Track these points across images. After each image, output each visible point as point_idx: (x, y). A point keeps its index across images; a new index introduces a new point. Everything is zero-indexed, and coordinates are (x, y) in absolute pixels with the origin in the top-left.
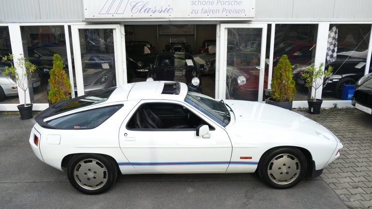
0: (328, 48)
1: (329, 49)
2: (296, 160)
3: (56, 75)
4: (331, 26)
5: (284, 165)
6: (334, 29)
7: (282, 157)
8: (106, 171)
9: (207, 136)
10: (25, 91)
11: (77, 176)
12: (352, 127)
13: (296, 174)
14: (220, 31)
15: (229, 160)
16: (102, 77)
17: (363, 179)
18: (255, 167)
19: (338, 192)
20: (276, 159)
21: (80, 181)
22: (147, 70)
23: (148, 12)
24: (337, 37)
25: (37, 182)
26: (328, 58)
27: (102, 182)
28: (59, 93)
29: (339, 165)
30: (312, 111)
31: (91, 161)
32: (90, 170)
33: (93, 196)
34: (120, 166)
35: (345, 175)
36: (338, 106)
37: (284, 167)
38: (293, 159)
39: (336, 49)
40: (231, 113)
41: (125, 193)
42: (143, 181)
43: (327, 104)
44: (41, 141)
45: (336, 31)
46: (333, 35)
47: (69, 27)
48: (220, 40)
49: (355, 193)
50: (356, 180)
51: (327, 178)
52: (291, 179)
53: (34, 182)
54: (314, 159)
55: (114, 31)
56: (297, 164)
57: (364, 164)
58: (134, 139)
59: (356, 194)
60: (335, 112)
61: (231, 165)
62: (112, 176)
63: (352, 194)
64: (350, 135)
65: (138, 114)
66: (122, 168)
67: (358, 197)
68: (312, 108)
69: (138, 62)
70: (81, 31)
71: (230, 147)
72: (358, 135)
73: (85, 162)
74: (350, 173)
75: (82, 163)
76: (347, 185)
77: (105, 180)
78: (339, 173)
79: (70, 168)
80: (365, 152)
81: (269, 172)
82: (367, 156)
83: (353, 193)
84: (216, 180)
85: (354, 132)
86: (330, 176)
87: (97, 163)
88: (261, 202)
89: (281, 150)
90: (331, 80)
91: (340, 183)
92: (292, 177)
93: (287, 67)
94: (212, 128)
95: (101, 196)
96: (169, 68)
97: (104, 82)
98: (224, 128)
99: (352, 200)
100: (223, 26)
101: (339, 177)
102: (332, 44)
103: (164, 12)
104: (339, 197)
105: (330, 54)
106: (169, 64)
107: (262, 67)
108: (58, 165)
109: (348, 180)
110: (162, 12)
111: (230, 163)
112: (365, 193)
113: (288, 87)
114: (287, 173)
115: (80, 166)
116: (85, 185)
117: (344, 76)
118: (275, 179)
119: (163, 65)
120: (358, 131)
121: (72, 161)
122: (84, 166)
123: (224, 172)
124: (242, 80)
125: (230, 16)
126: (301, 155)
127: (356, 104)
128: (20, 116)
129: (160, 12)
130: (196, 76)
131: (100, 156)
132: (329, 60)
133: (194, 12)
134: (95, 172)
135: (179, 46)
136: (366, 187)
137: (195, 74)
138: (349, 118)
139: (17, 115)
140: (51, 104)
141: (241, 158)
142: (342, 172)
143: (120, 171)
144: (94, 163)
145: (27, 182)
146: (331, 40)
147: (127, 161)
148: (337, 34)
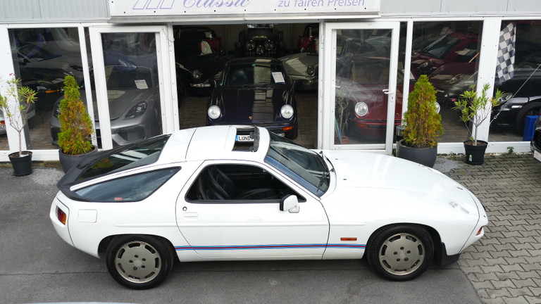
0: (499, 58)
1: (501, 59)
2: (418, 242)
3: (69, 109)
4: (504, 24)
5: (402, 248)
6: (510, 27)
7: (399, 237)
8: (159, 257)
9: (294, 210)
10: (20, 132)
11: (119, 264)
12: (528, 187)
13: (418, 261)
14: (324, 34)
15: (325, 243)
16: (137, 106)
17: (517, 267)
18: (362, 251)
19: (477, 285)
20: (391, 240)
21: (124, 272)
22: (208, 85)
23: (210, 5)
24: (514, 41)
25: (61, 274)
26: (501, 74)
27: (153, 273)
28: (75, 136)
29: (490, 248)
30: (471, 160)
31: (138, 245)
32: (136, 256)
33: (142, 292)
34: (178, 252)
35: (494, 261)
36: (514, 151)
37: (402, 251)
38: (415, 240)
39: (513, 60)
40: (332, 174)
41: (184, 287)
42: (208, 271)
43: (497, 148)
44: (71, 218)
45: (513, 30)
46: (508, 36)
47: (86, 30)
48: (324, 48)
49: (500, 286)
50: (507, 268)
51: (467, 266)
52: (412, 267)
53: (57, 273)
54: (443, 240)
55: (157, 36)
56: (419, 247)
57: (527, 246)
58: (195, 215)
59: (501, 289)
60: (509, 162)
61: (328, 249)
62: (166, 264)
63: (495, 289)
64: (520, 201)
65: (200, 182)
66: (179, 253)
67: (504, 292)
68: (471, 156)
69: (192, 71)
70: (104, 36)
71: (327, 225)
72: (532, 201)
73: (131, 246)
74: (501, 259)
75: (126, 248)
76: (492, 276)
77: (158, 271)
78: (486, 259)
79: (110, 254)
80: (534, 227)
81: (381, 258)
82: (534, 233)
83: (497, 287)
84: (310, 270)
85: (527, 195)
86: (472, 263)
87: (147, 247)
88: (369, 298)
89: (397, 228)
90: (509, 106)
91: (484, 273)
92: (414, 266)
93: (428, 93)
94: (301, 199)
95: (153, 292)
96: (245, 87)
97: (141, 113)
98: (319, 199)
99: (493, 296)
100: (329, 27)
101: (486, 264)
102: (507, 52)
103: (236, 4)
104: (477, 292)
105: (503, 68)
106: (245, 77)
107: (392, 90)
108: (93, 249)
109: (497, 269)
110: (233, 6)
111: (327, 246)
112: (514, 287)
113: (428, 126)
114: (406, 259)
115: (124, 251)
116: (130, 276)
117: (531, 99)
118: (389, 267)
119: (234, 79)
120: (534, 194)
121: (113, 245)
122: (129, 251)
123: (320, 258)
124: (361, 109)
125: (340, 9)
126: (426, 236)
127: (535, 151)
128: (12, 170)
129: (230, 6)
130: (289, 104)
131: (150, 238)
132: (502, 77)
133: (283, 5)
134: (144, 260)
135: (263, 37)
136: (519, 278)
137: (286, 98)
138: (527, 171)
139: (6, 168)
140: (62, 152)
141: (342, 239)
142: (490, 257)
143: (177, 257)
144: (142, 246)
145: (46, 274)
146: (504, 45)
147: (186, 244)
148: (515, 36)
